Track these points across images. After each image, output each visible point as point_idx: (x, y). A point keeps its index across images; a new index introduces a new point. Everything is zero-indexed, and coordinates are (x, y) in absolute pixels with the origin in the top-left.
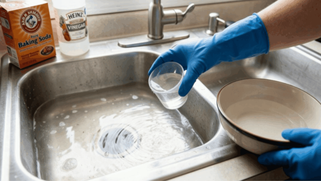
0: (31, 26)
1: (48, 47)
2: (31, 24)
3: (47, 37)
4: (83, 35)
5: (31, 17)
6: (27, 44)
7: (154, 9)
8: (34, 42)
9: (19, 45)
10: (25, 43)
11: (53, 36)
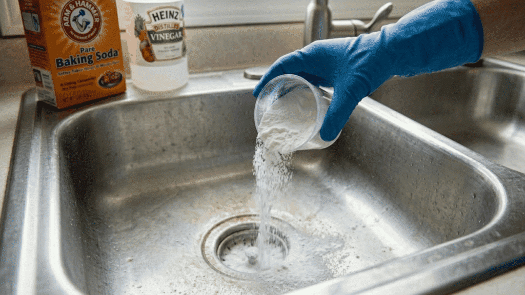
0: (82, 30)
1: (113, 73)
2: (82, 26)
3: (110, 55)
4: (179, 53)
5: (82, 13)
6: (73, 61)
7: (317, 14)
8: (87, 60)
9: (58, 63)
10: (68, 60)
11: (121, 54)
